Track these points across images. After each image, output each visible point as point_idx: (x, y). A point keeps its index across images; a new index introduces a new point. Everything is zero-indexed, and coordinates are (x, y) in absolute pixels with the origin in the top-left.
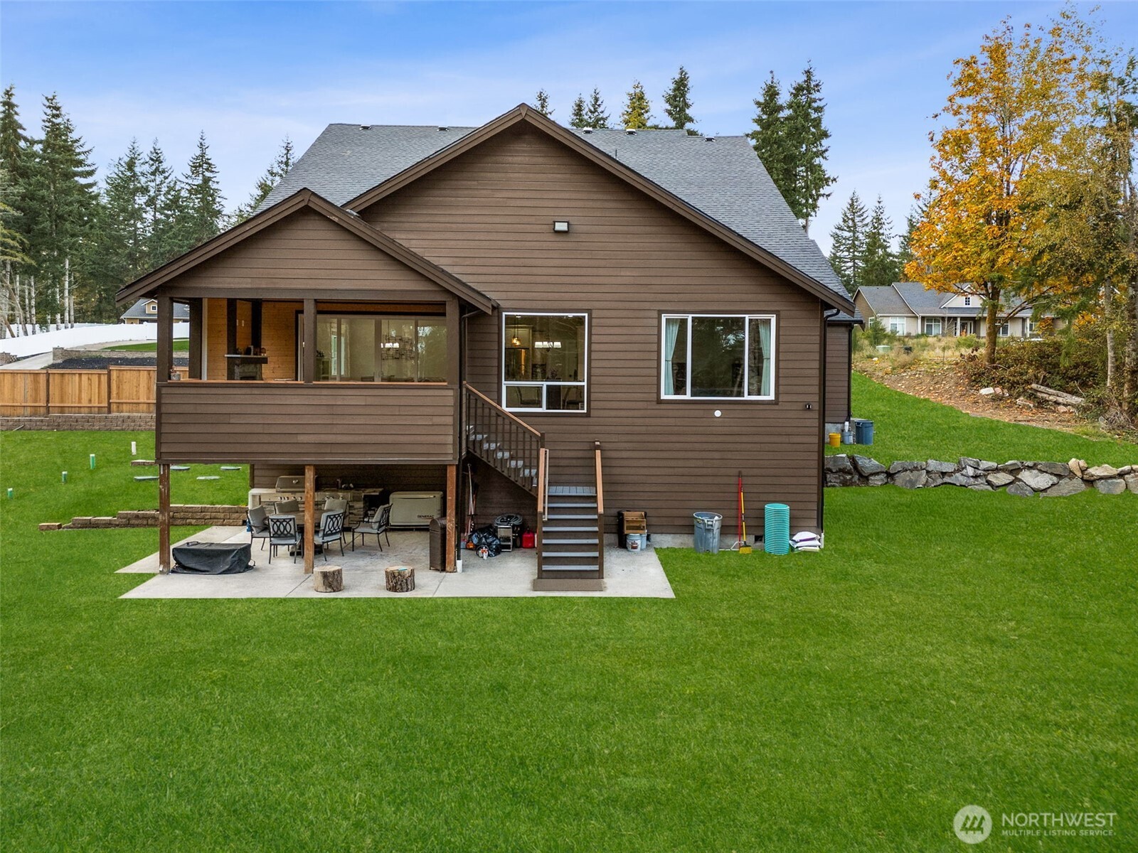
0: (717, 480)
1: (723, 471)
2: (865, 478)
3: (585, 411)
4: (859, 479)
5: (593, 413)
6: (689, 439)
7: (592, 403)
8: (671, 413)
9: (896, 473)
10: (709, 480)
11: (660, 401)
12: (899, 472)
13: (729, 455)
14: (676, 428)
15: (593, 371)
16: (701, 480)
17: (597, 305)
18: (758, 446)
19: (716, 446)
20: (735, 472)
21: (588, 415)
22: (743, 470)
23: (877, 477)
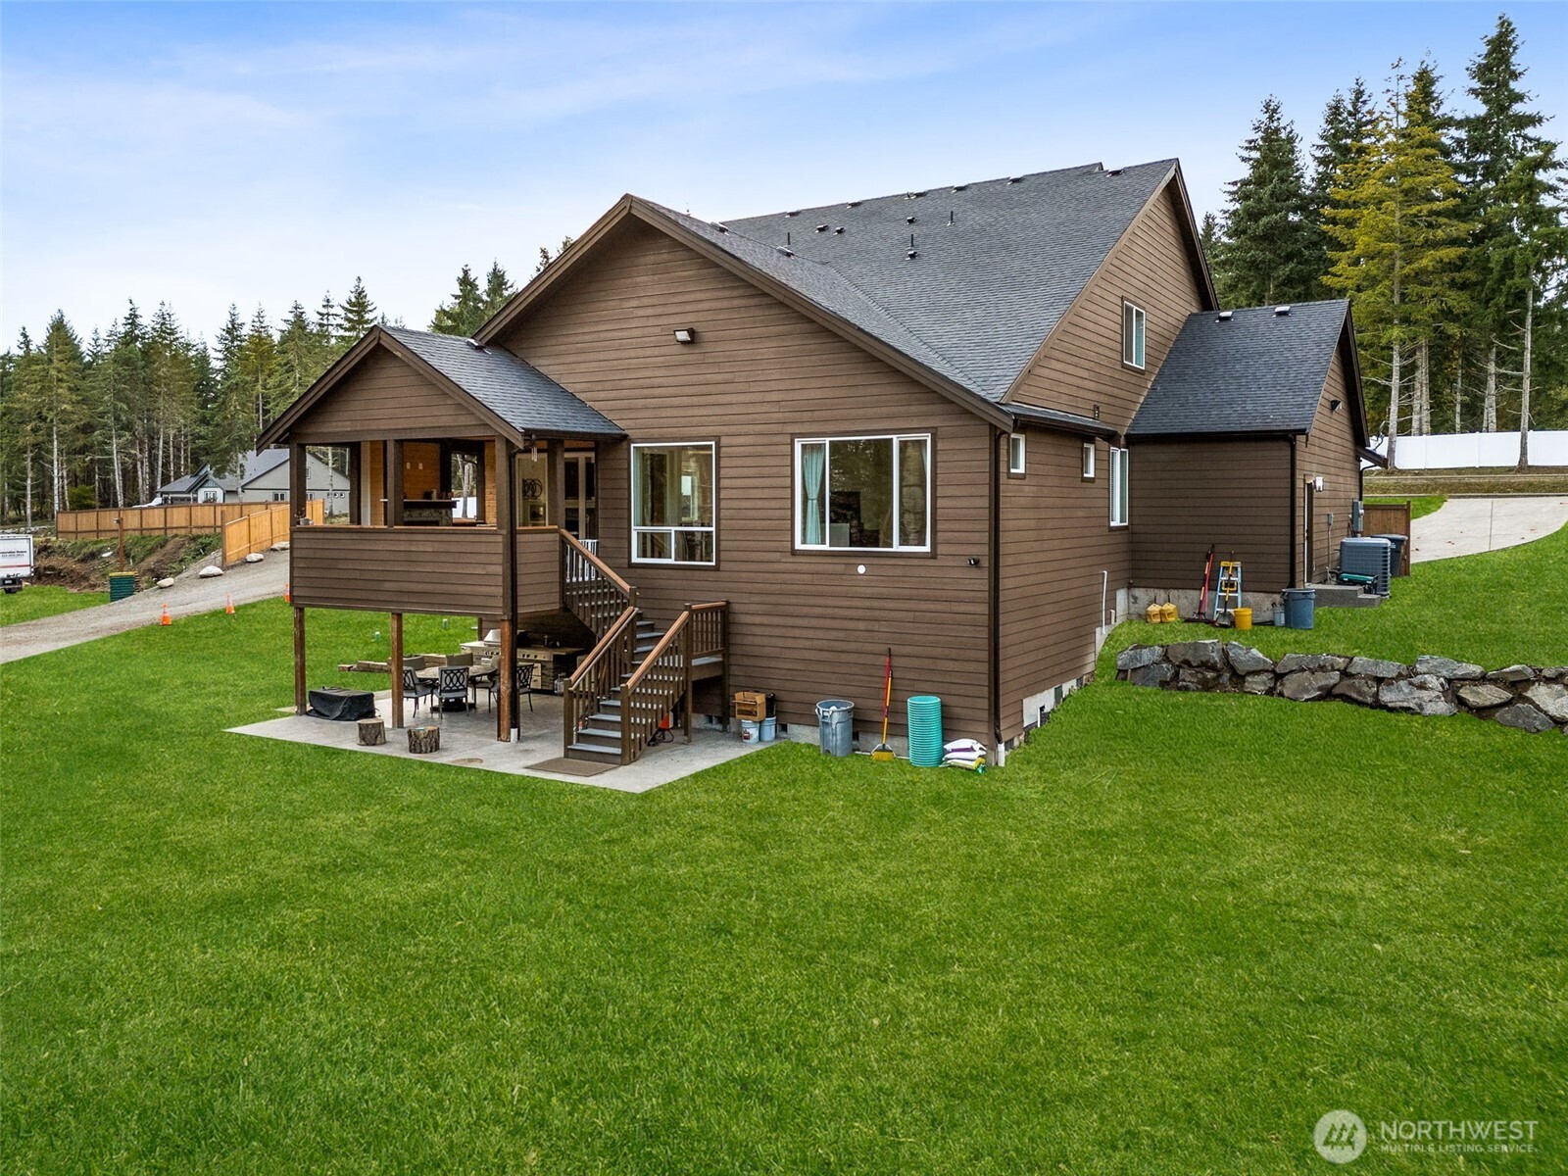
0: (863, 659)
1: (868, 647)
2: (1238, 678)
3: (713, 564)
4: (1230, 679)
5: (723, 565)
6: (829, 601)
7: (722, 554)
8: (805, 567)
9: (1286, 674)
10: (852, 658)
11: (794, 552)
12: (1292, 672)
13: (876, 626)
14: (813, 588)
15: (723, 513)
16: (844, 657)
17: (725, 429)
18: (911, 614)
19: (860, 613)
20: (883, 648)
21: (716, 568)
22: (893, 647)
23: (1257, 678)
